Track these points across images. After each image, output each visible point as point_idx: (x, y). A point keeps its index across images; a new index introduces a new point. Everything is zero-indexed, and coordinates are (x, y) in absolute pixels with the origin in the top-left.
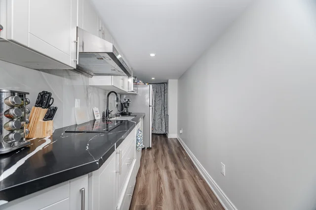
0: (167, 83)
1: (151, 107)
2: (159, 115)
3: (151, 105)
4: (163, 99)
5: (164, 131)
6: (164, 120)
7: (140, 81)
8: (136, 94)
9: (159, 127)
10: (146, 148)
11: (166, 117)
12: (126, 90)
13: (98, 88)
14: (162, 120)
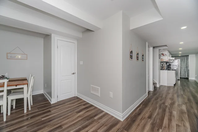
0: (188, 56)
2: (183, 70)
5: (187, 77)
11: (188, 70)
14: (185, 72)
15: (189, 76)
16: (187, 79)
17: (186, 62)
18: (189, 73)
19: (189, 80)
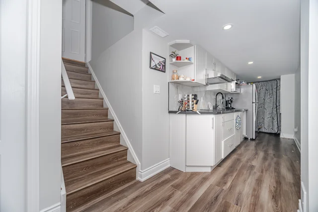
0: (279, 79)
1: (254, 104)
2: (269, 114)
3: (254, 102)
4: (275, 96)
5: (276, 131)
6: (276, 118)
7: (243, 82)
8: (238, 93)
9: (269, 126)
10: (249, 139)
11: (279, 115)
12: (229, 90)
13: (211, 91)
14: (273, 119)
15: (280, 130)
16: (277, 135)
17: (275, 93)
18: (280, 121)
19: (282, 140)
